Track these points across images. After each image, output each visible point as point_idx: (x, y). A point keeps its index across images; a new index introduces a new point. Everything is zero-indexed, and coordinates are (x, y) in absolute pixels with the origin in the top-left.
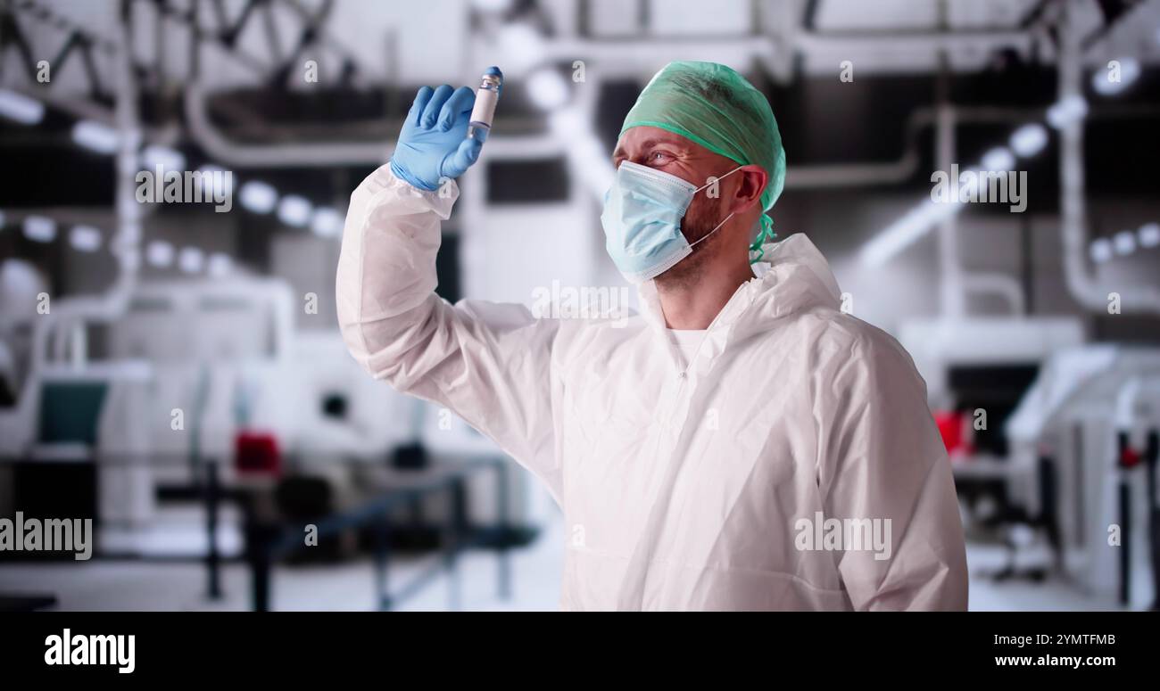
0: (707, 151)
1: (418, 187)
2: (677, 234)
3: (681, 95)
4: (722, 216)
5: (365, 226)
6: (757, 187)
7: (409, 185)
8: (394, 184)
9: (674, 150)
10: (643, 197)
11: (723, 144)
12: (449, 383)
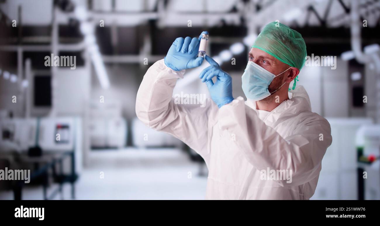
0: (281, 62)
1: (175, 70)
2: (267, 91)
3: (275, 40)
4: (282, 84)
5: (155, 83)
6: (295, 74)
7: (172, 69)
8: (166, 68)
9: (270, 61)
10: (257, 77)
11: (287, 60)
12: (174, 127)
